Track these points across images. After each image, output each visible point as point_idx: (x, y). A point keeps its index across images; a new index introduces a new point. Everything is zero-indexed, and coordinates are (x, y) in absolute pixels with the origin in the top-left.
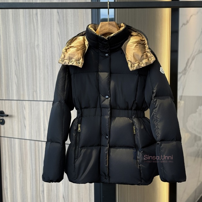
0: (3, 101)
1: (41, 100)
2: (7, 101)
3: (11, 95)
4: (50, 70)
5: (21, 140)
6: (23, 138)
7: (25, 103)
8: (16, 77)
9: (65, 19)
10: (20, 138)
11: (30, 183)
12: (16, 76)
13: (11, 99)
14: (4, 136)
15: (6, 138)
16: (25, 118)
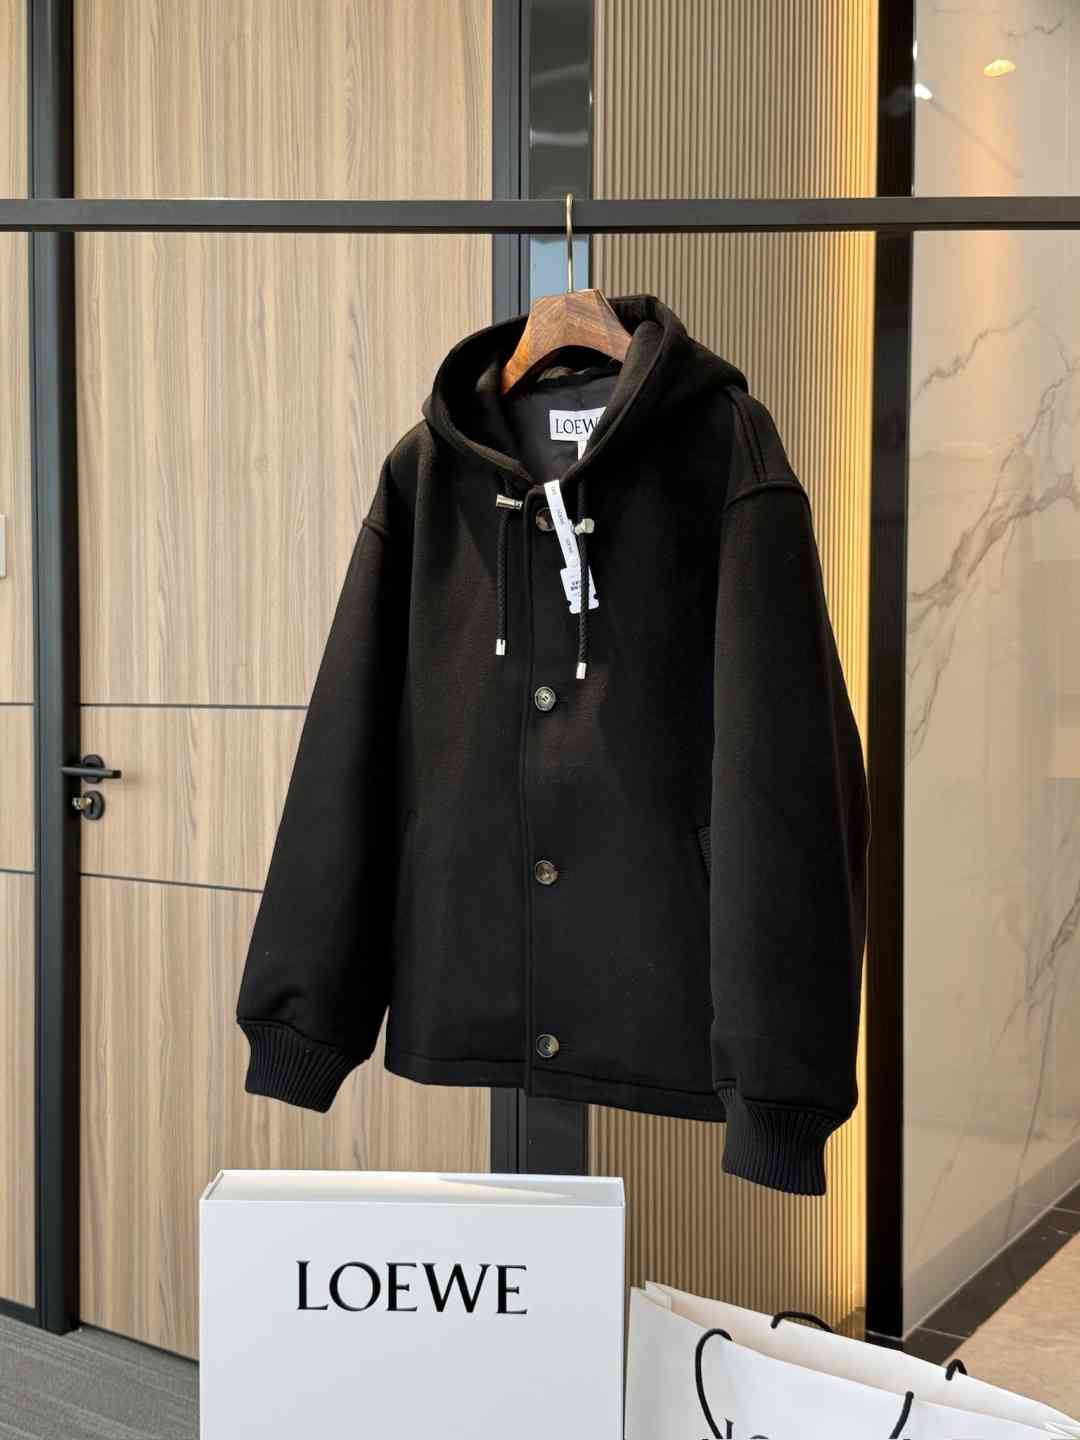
0: (103, 710)
1: (268, 704)
2: (121, 709)
3: (136, 681)
4: (311, 570)
5: (176, 886)
6: (183, 881)
7: (195, 719)
8: (160, 599)
9: (381, 342)
10: (170, 880)
11: (205, 1090)
12: (164, 598)
13: (136, 702)
14: (99, 872)
15: (107, 880)
16: (194, 787)
